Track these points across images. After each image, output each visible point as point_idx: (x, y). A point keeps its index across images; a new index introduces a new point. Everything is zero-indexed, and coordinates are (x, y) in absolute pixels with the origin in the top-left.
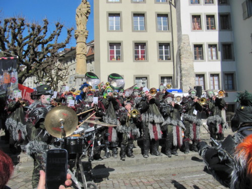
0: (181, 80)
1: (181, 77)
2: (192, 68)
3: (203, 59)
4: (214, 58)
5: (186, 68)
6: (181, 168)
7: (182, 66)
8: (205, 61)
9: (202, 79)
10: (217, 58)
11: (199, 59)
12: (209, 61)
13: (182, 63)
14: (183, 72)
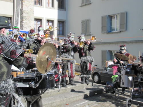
0: (22, 21)
1: (22, 19)
2: (32, 11)
3: (41, 5)
4: (51, 5)
5: (27, 12)
6: (70, 99)
7: (24, 9)
8: (43, 7)
9: (39, 23)
10: (53, 6)
11: (38, 4)
12: (46, 7)
13: (24, 6)
14: (24, 15)
